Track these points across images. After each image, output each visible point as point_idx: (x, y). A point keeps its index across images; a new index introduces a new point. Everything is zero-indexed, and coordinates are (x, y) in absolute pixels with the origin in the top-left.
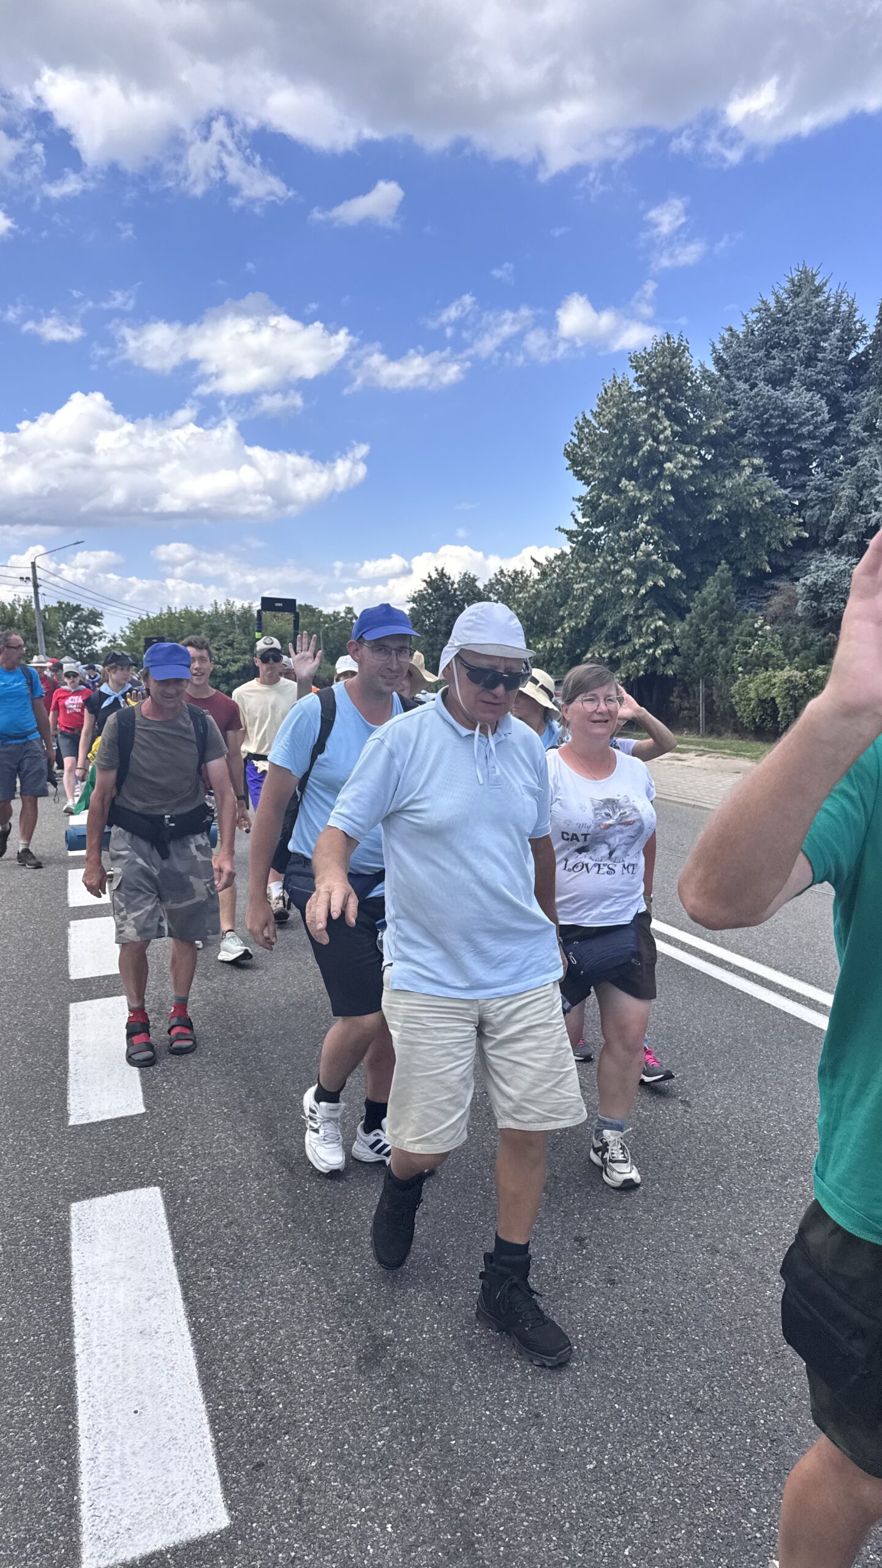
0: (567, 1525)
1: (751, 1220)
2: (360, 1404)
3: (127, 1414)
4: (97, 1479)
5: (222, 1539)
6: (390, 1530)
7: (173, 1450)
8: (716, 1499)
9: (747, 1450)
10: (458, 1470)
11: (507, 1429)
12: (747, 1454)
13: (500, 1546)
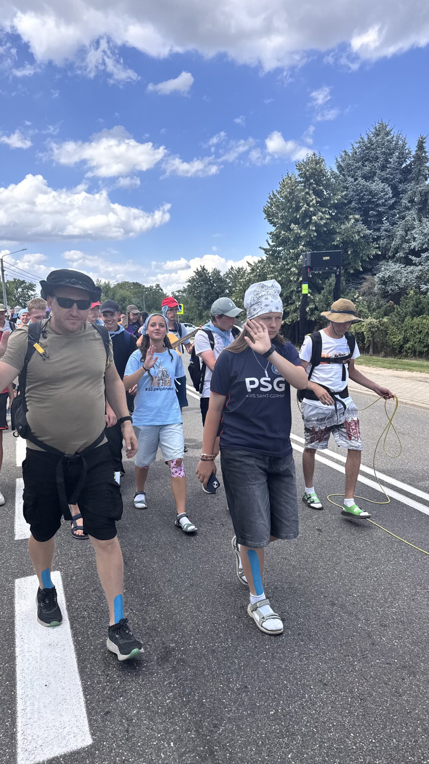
0: (260, 742)
1: (351, 589)
2: (158, 681)
3: (41, 687)
4: (26, 720)
5: (89, 751)
6: (172, 745)
7: (64, 704)
8: (334, 729)
10: (207, 715)
11: (231, 694)
12: (349, 706)
13: (227, 754)
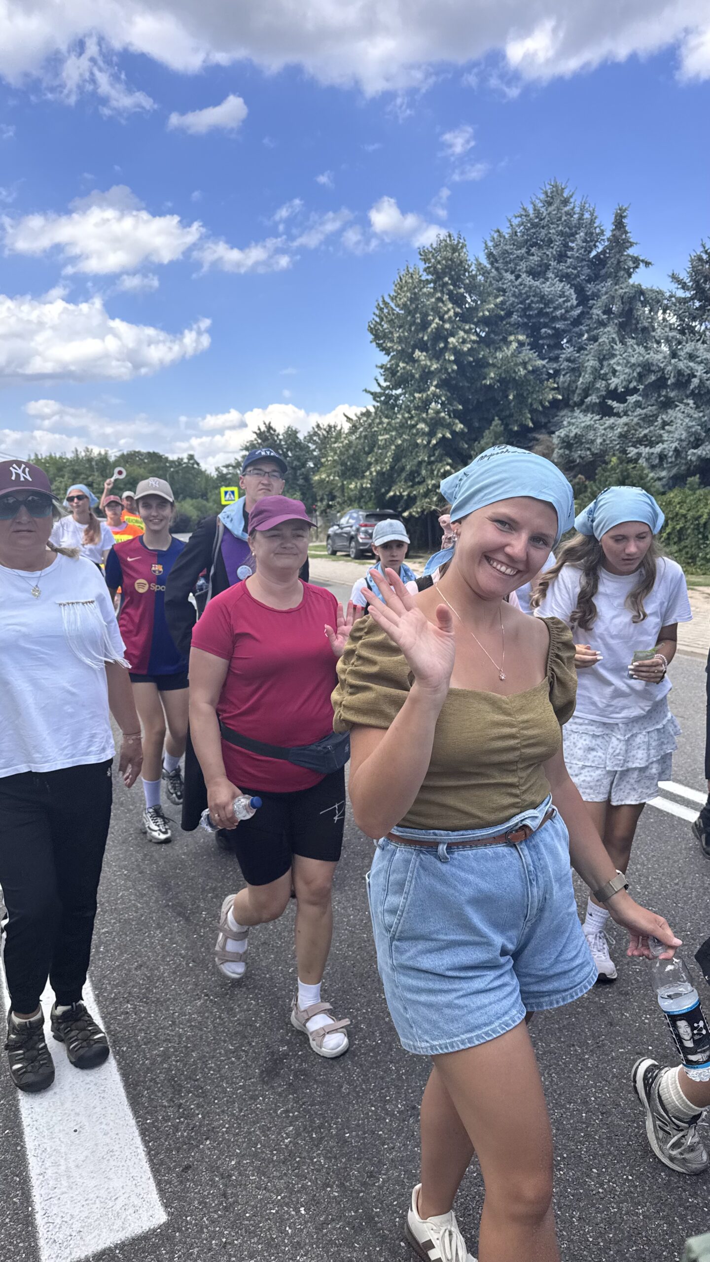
2: (266, 1110)
3: (68, 1133)
5: (163, 1233)
6: (303, 1212)
7: (111, 1161)
8: (564, 1164)
9: (584, 1123)
10: (354, 1158)
12: (584, 1126)
13: (396, 1218)
